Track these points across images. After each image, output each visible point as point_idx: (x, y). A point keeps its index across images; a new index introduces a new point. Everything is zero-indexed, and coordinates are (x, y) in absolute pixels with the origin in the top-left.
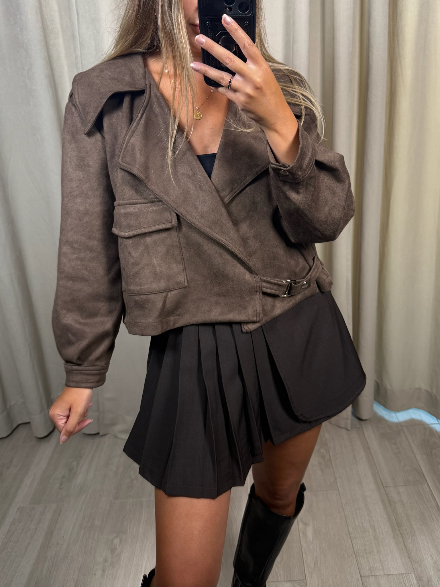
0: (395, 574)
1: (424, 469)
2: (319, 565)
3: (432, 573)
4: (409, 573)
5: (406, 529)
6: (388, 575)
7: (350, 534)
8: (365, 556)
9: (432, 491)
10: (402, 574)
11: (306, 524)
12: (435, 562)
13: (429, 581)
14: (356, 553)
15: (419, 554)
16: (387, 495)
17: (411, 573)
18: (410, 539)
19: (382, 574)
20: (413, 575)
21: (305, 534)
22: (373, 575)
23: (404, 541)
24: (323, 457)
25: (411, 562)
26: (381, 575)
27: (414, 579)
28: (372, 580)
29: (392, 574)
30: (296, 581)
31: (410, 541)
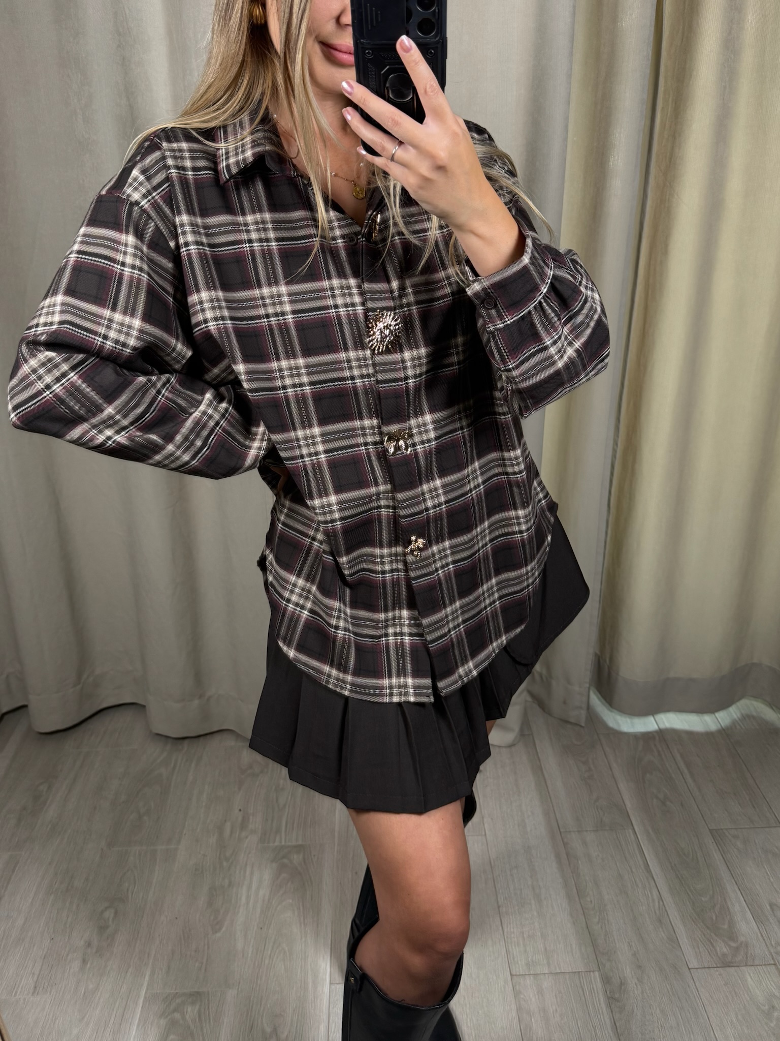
0: (567, 971)
1: (630, 803)
3: (628, 972)
4: (590, 972)
5: (591, 902)
6: (556, 973)
7: (499, 907)
8: (521, 943)
9: (638, 840)
10: (579, 972)
12: (634, 955)
13: (621, 984)
14: (507, 937)
15: (609, 940)
16: (565, 847)
17: (593, 971)
18: (597, 917)
19: (547, 972)
20: (597, 972)
22: (532, 973)
23: (587, 920)
25: (595, 952)
26: (544, 974)
27: (598, 980)
28: (529, 981)
29: (563, 971)
31: (596, 920)
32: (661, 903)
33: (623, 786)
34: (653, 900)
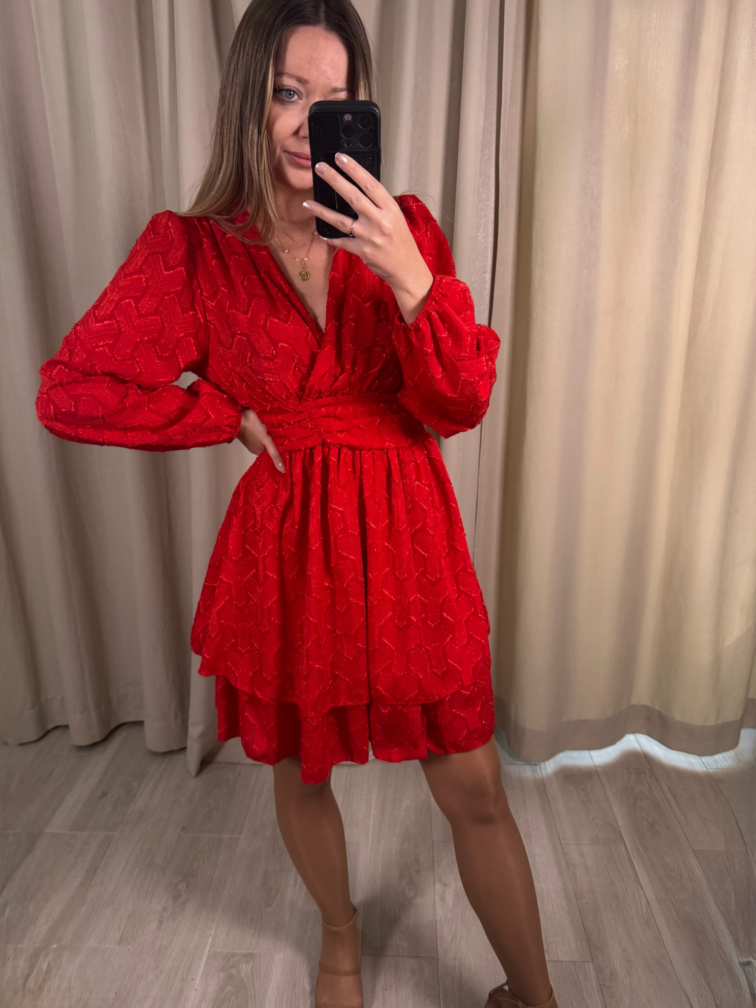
0: (564, 960)
1: (622, 824)
2: (458, 940)
3: (618, 964)
4: (584, 962)
5: (587, 903)
6: (555, 961)
9: (629, 854)
10: (575, 962)
11: (446, 885)
12: (624, 951)
13: (612, 974)
15: (602, 937)
16: (564, 856)
17: (588, 962)
20: (590, 964)
21: (443, 899)
23: (583, 919)
25: (589, 947)
27: (592, 969)
29: (561, 960)
30: (423, 957)
31: (591, 919)
32: (649, 909)
33: (616, 810)
34: (642, 906)
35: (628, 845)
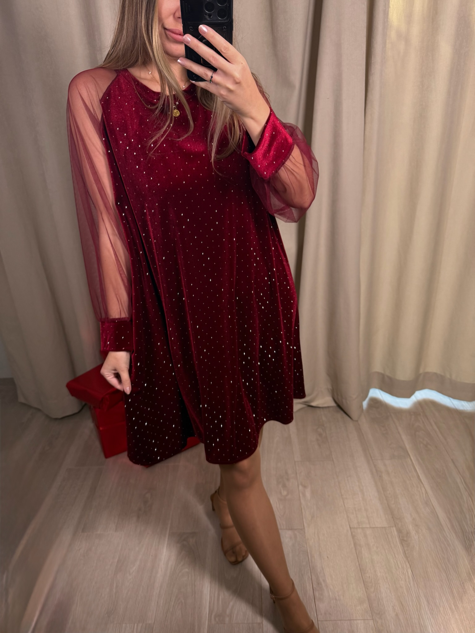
0: (379, 527)
1: (408, 446)
2: (315, 518)
3: (411, 527)
5: (390, 493)
6: (373, 528)
7: (342, 495)
8: (355, 513)
9: (414, 464)
10: (385, 527)
11: (305, 487)
12: (414, 519)
13: (407, 533)
14: (347, 510)
15: (400, 512)
16: (375, 467)
17: (393, 527)
19: (368, 526)
20: (394, 528)
21: (304, 495)
22: (361, 527)
23: (388, 502)
24: (320, 435)
25: (393, 518)
26: (367, 528)
27: (395, 531)
28: (359, 531)
29: (377, 526)
30: (296, 529)
31: (393, 502)
32: (427, 495)
33: (404, 437)
34: (423, 493)
35: (412, 458)
